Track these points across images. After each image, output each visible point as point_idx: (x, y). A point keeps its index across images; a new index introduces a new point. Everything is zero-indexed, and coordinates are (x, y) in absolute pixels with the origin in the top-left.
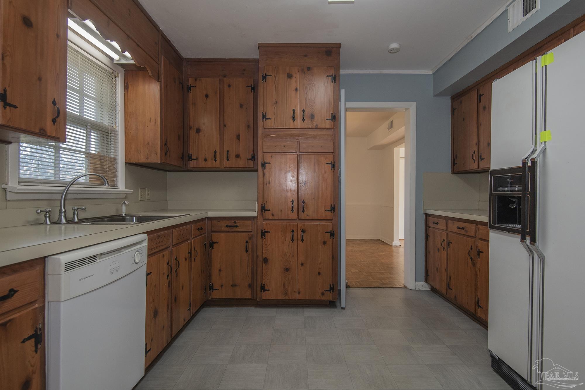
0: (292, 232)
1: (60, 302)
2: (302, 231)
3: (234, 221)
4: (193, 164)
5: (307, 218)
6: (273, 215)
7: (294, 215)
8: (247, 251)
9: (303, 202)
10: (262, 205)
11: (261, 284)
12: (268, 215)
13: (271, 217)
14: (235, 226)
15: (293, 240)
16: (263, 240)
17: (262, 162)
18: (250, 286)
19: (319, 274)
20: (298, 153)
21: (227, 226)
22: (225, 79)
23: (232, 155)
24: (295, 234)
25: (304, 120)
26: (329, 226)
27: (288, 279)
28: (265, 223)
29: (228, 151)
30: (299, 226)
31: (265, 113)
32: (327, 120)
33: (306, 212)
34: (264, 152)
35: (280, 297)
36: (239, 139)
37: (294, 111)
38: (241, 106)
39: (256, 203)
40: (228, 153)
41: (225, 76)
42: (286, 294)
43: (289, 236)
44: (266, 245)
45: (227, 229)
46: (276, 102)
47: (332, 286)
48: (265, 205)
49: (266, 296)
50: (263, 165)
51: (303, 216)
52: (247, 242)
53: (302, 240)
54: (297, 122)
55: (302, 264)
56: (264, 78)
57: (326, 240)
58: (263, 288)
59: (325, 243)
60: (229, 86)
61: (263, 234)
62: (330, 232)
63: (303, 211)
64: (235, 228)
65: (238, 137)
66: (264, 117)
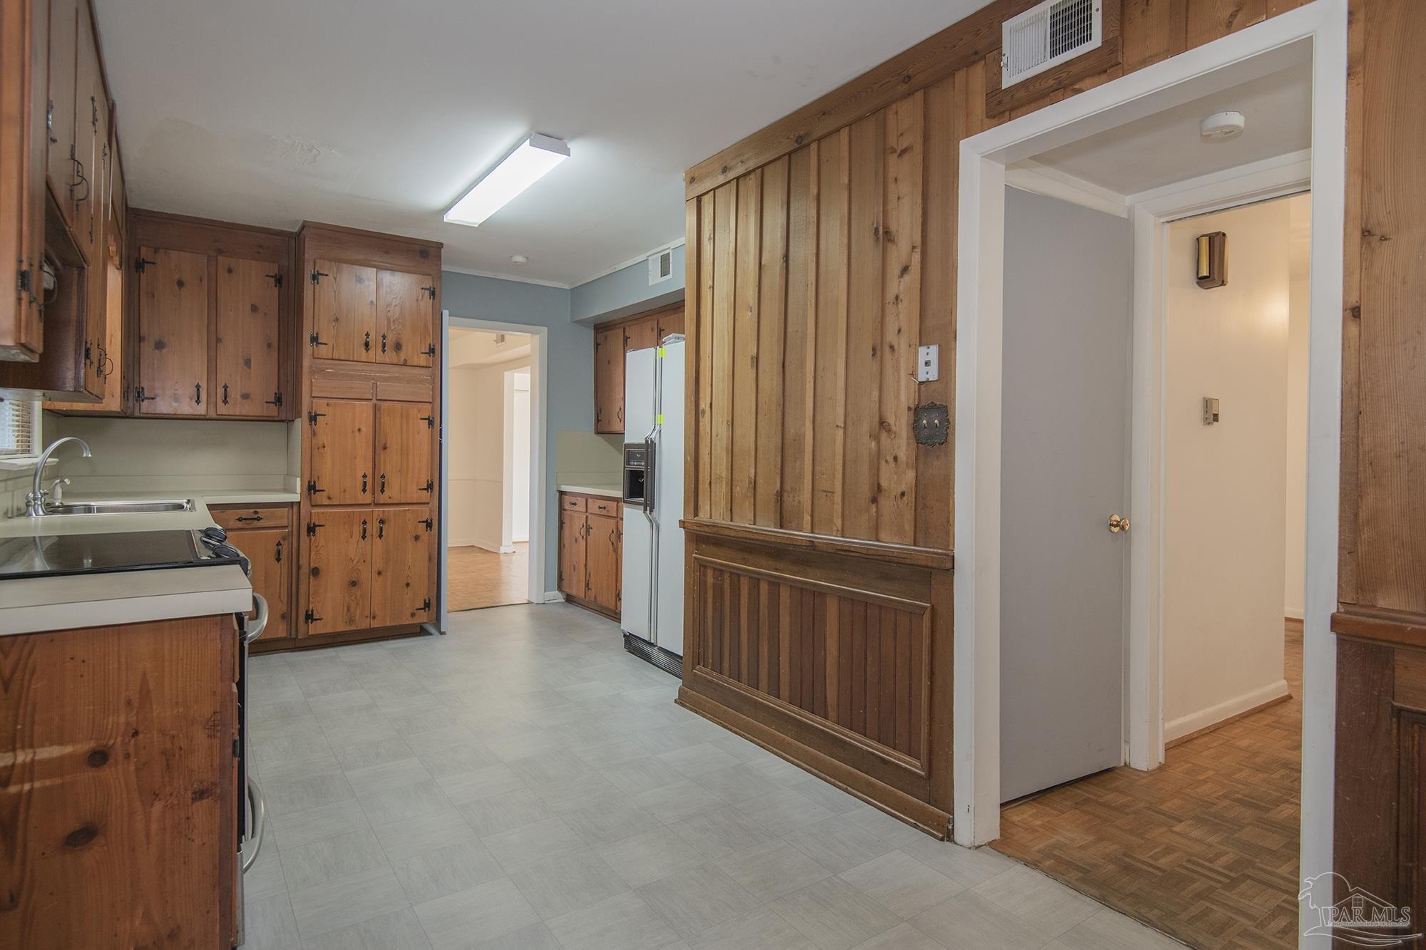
0: (363, 523)
2: (379, 522)
3: (253, 510)
4: (146, 407)
5: (390, 501)
6: (329, 498)
7: (368, 498)
8: (278, 560)
9: (381, 477)
10: (309, 482)
11: (307, 611)
12: (321, 498)
13: (326, 502)
14: (255, 519)
15: (364, 537)
16: (311, 539)
17: (310, 413)
18: (283, 617)
19: (408, 585)
20: (374, 401)
21: (240, 520)
22: (220, 258)
23: (234, 394)
24: (368, 527)
25: (384, 351)
26: (425, 512)
27: (355, 598)
28: (314, 511)
29: (226, 387)
30: (375, 516)
31: (317, 334)
32: (422, 353)
33: (387, 493)
34: (314, 397)
35: (341, 627)
36: (250, 367)
37: (367, 335)
38: (254, 309)
39: (298, 479)
40: (226, 390)
41: (220, 252)
42: (351, 621)
43: (357, 531)
44: (317, 547)
45: (240, 524)
46: (337, 318)
47: (427, 601)
48: (315, 483)
49: (315, 628)
50: (313, 418)
51: (383, 498)
52: (279, 544)
53: (381, 536)
54: (372, 352)
55: (379, 573)
56: (315, 277)
57: (418, 534)
58: (309, 617)
59: (417, 538)
60: (230, 271)
61: (311, 529)
62: (426, 522)
63: (382, 491)
64: (256, 521)
65: (248, 362)
66: (315, 339)
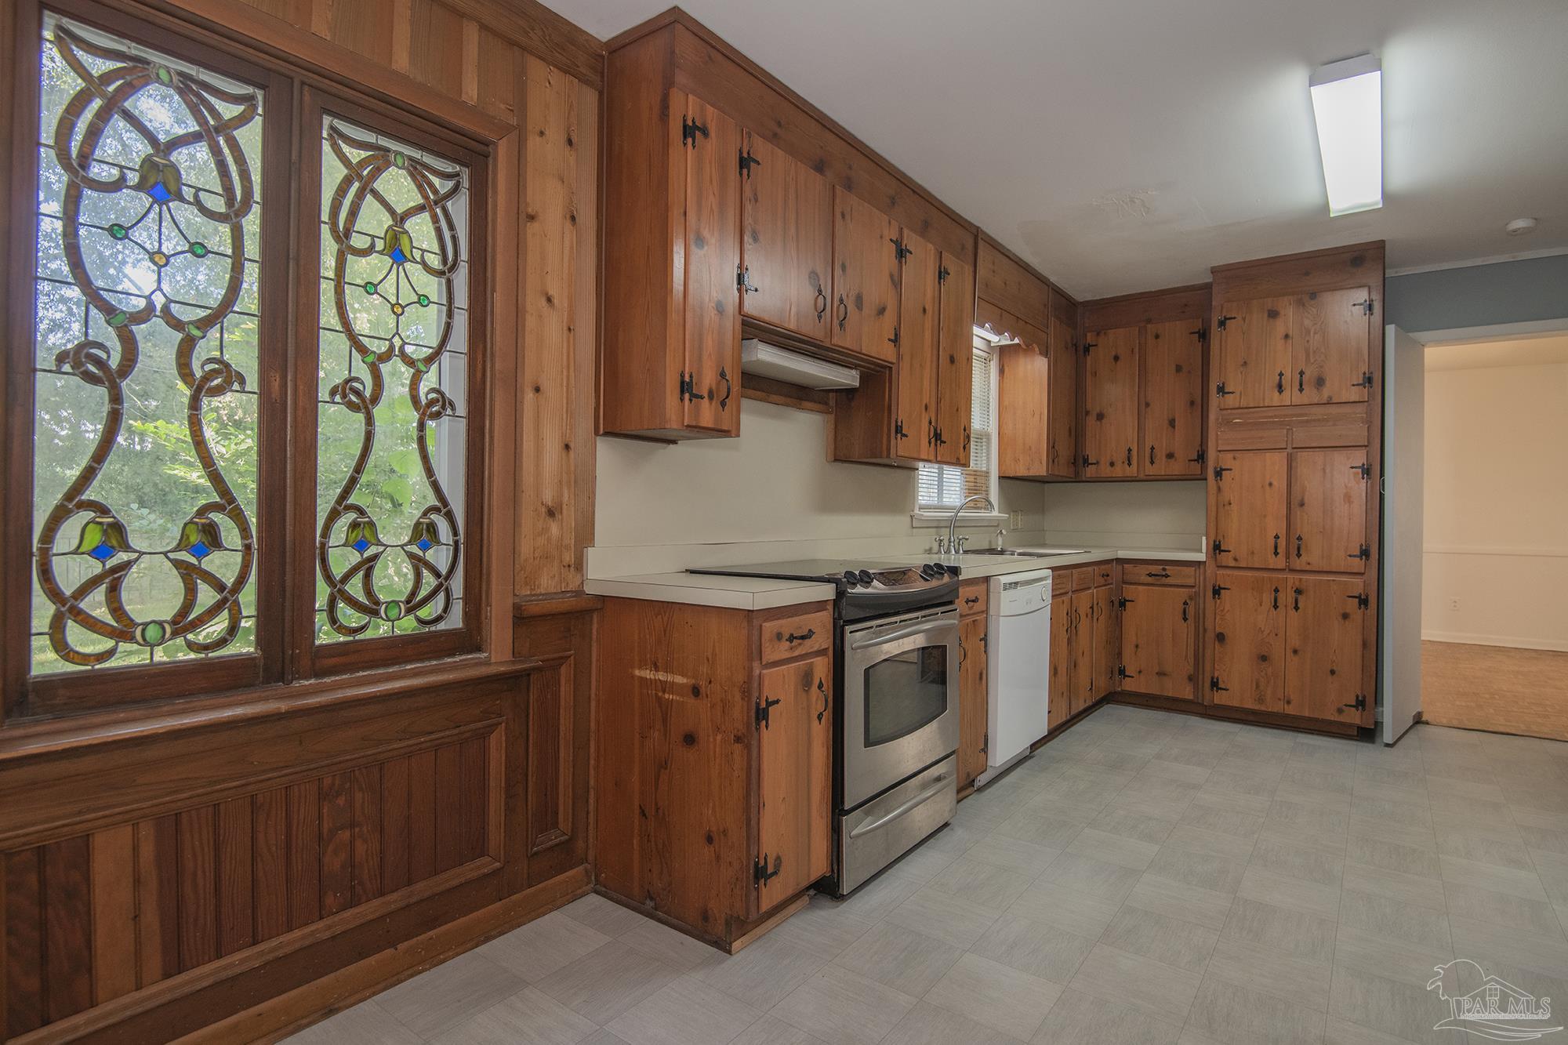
0: (1275, 591)
1: (999, 616)
2: (1295, 592)
3: (1161, 567)
4: (1090, 472)
5: (1308, 568)
6: (1236, 560)
7: (1280, 562)
8: (1185, 619)
9: (1298, 539)
10: (1215, 542)
11: (1212, 678)
12: (1226, 559)
13: (1232, 563)
14: (1163, 576)
15: (1276, 607)
16: (1216, 602)
17: (1215, 468)
18: (1190, 679)
19: (1333, 672)
20: (1289, 450)
21: (1150, 575)
22: (1149, 326)
23: (1160, 455)
24: (1281, 596)
25: (1301, 390)
26: (1357, 585)
27: (1266, 674)
28: (1221, 572)
29: (1153, 448)
30: (1290, 584)
31: (1223, 384)
32: (1353, 385)
33: (1304, 558)
34: (1220, 451)
35: (1250, 704)
36: (1174, 427)
37: (1281, 375)
38: (1179, 369)
39: (1204, 538)
40: (1152, 451)
41: (1149, 321)
42: (1261, 700)
43: (1268, 598)
44: (1222, 611)
45: (1150, 580)
46: (1245, 362)
47: (1360, 698)
48: (1220, 542)
49: (1220, 698)
50: (1219, 473)
51: (1298, 564)
52: (1185, 603)
53: (1296, 608)
54: (1287, 393)
55: (1295, 652)
56: (1222, 323)
57: (1348, 611)
58: (1215, 684)
59: (1345, 616)
60: (1157, 337)
61: (1217, 592)
62: (1359, 597)
63: (1299, 555)
64: (1164, 578)
65: (1172, 423)
66: (1221, 390)
